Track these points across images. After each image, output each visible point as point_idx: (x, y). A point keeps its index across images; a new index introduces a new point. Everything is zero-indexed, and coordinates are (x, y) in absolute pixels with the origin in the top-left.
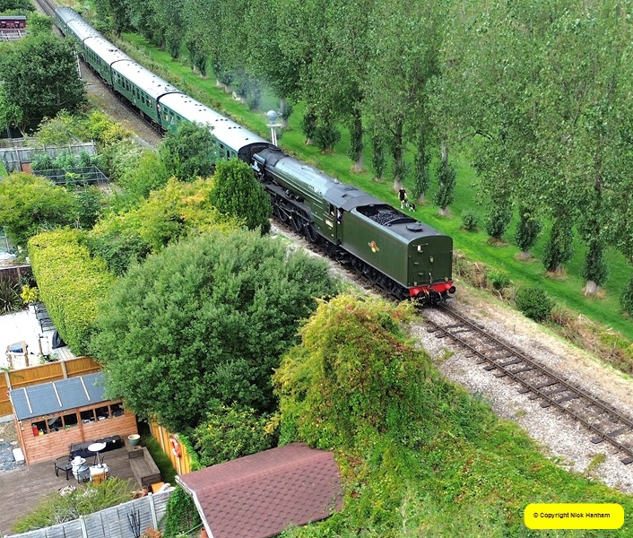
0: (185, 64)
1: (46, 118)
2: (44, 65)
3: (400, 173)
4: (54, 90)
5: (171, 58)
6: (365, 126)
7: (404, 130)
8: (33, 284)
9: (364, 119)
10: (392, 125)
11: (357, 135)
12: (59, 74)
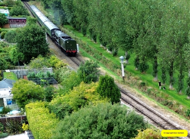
0: (88, 37)
1: (33, 58)
2: (33, 37)
3: (172, 82)
4: (37, 47)
5: (83, 35)
6: (158, 63)
7: (174, 64)
8: (27, 123)
9: (158, 60)
10: (169, 62)
11: (156, 67)
12: (39, 41)
